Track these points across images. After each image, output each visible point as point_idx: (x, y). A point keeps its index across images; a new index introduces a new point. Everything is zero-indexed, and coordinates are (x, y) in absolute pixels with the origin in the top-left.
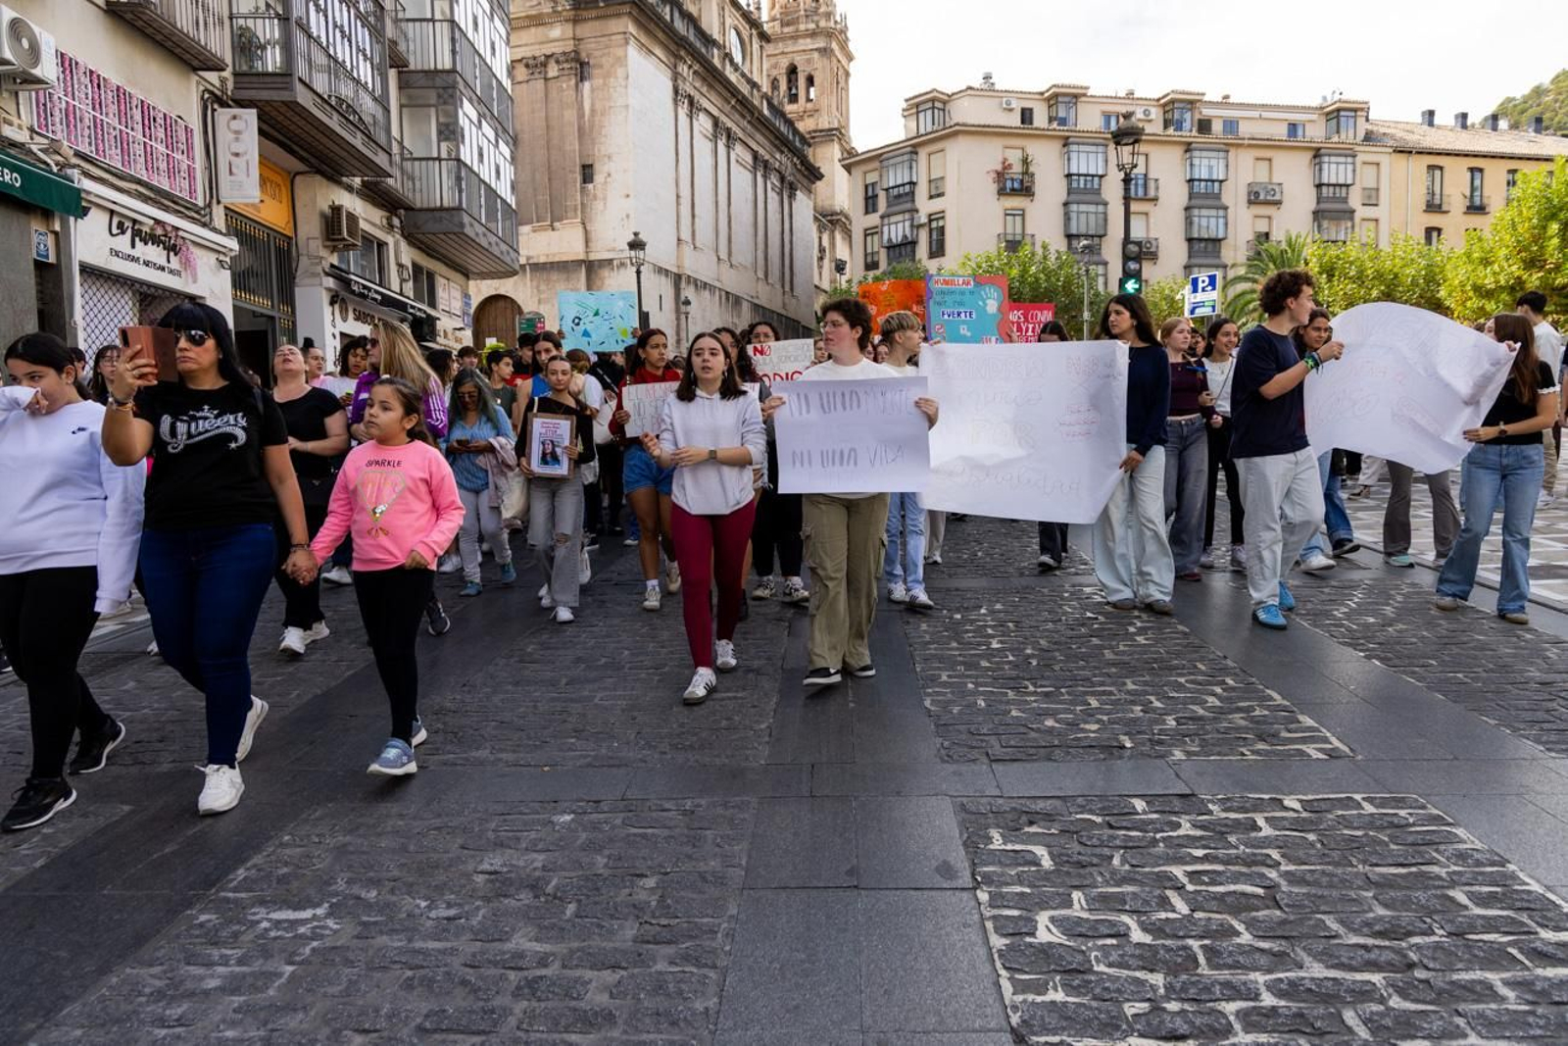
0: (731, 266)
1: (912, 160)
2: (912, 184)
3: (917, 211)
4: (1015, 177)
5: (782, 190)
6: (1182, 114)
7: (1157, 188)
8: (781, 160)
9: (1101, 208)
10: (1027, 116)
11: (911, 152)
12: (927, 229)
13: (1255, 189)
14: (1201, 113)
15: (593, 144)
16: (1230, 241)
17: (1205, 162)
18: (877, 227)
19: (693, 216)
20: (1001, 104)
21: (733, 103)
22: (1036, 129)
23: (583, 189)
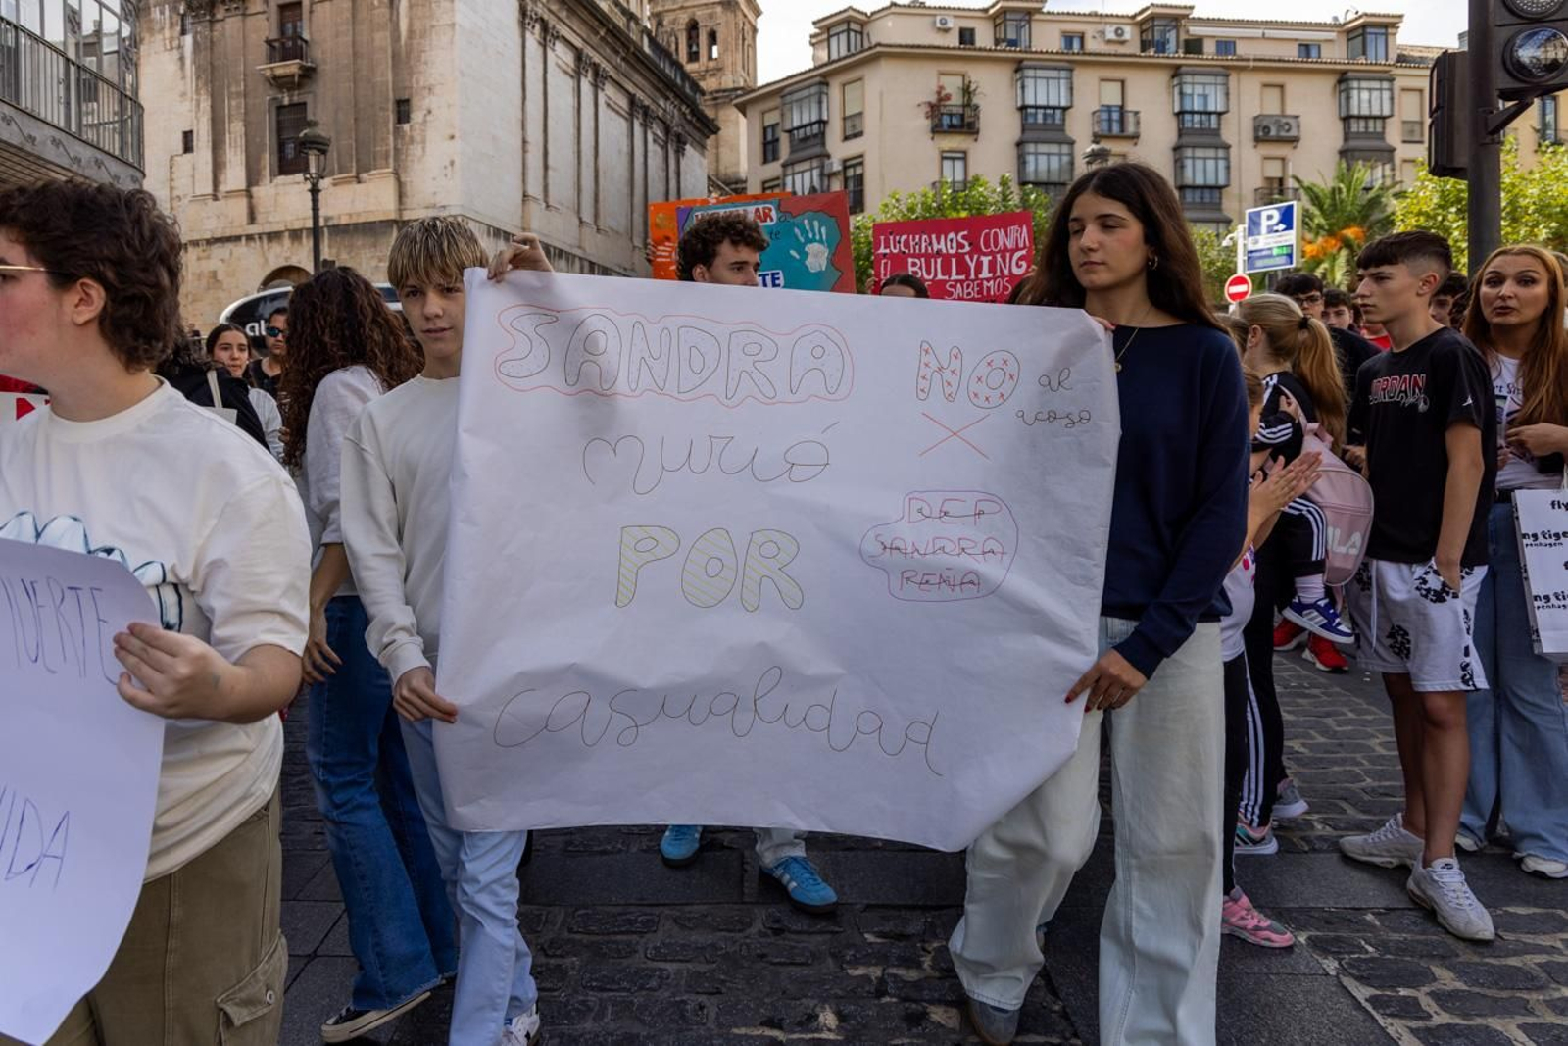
0: (598, 230)
1: (821, 93)
2: (822, 122)
3: (828, 156)
4: (955, 110)
5: (666, 143)
6: (1164, 33)
7: (1138, 123)
8: (665, 106)
9: (1065, 149)
10: (967, 36)
11: (821, 83)
12: (841, 178)
13: (1265, 123)
14: (1187, 32)
15: (411, 74)
16: (1233, 189)
17: (1199, 90)
18: (778, 179)
19: (546, 167)
20: (935, 22)
21: (602, 33)
22: (980, 49)
23: (397, 132)
